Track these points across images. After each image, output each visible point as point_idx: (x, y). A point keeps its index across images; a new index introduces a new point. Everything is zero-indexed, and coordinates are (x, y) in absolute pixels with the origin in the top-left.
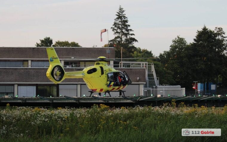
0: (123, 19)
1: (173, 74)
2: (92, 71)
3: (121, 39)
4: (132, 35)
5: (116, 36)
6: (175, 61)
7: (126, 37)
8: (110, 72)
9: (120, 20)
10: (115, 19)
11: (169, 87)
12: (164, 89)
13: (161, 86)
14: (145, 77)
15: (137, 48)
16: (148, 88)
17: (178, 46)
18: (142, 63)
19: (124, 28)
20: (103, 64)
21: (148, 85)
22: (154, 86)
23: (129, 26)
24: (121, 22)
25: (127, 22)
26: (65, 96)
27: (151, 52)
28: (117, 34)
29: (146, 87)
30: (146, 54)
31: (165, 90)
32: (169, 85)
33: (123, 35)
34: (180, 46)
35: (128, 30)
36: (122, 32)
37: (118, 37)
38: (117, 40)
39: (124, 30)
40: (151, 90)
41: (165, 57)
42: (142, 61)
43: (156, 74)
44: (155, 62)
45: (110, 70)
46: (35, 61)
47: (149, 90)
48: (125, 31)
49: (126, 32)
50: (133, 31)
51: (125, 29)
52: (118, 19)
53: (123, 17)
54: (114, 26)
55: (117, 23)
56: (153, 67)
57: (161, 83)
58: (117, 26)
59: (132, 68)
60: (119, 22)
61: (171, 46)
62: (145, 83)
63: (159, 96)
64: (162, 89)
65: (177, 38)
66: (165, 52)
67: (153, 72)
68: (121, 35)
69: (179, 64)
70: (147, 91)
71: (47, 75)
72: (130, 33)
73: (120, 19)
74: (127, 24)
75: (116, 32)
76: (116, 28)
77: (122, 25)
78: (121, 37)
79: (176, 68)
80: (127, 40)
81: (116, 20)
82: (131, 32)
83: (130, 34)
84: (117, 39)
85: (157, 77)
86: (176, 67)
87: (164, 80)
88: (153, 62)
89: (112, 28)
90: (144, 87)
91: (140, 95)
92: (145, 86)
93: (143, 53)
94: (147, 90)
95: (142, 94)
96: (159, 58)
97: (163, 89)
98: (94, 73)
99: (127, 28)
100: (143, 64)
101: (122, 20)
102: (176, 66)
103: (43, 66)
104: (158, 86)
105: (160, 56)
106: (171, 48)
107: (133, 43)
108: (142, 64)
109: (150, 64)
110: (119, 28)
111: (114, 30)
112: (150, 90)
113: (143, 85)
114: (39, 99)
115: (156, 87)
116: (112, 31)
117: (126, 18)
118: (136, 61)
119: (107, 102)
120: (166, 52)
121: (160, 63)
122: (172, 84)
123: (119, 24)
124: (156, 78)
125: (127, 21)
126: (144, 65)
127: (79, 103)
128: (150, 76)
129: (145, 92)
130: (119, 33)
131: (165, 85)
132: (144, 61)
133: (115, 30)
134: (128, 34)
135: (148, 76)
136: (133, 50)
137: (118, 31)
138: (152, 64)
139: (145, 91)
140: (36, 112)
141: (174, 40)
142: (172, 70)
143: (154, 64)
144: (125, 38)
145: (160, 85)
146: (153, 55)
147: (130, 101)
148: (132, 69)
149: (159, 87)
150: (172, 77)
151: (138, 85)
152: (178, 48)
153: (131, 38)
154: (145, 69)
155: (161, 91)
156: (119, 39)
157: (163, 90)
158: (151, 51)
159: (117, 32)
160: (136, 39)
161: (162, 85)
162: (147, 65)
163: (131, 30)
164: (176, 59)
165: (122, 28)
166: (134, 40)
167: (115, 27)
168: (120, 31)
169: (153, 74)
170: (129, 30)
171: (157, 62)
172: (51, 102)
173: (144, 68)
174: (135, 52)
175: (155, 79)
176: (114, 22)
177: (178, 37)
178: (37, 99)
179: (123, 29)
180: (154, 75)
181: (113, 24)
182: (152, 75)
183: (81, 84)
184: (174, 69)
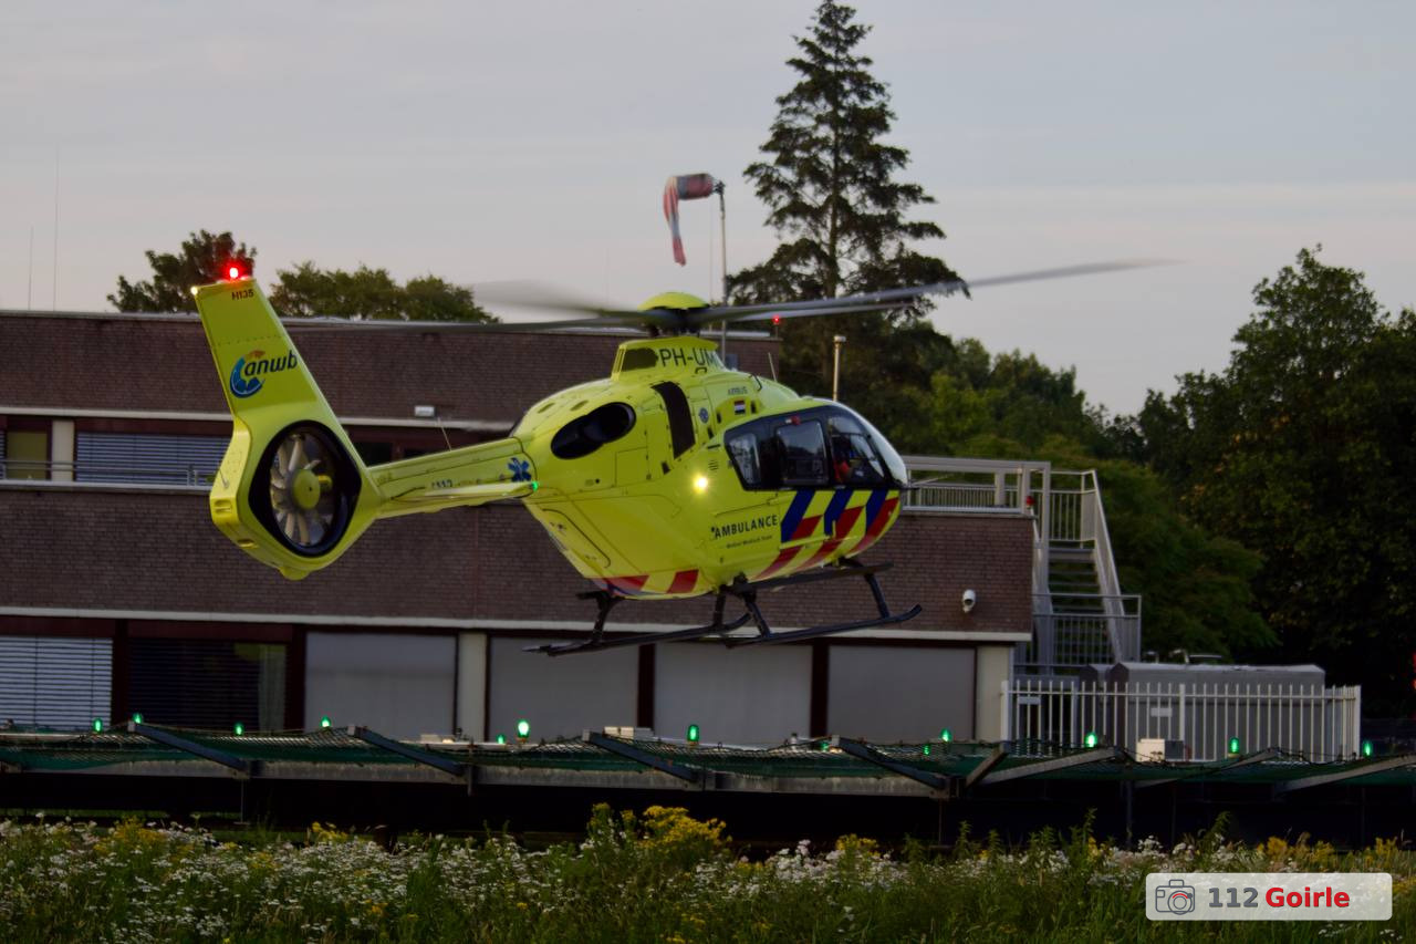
0: (853, 99)
1: (1259, 566)
2: (593, 432)
3: (830, 261)
4: (919, 230)
5: (791, 239)
6: (1278, 458)
7: (874, 247)
8: (749, 417)
9: (822, 106)
10: (782, 101)
11: (1222, 679)
12: (1182, 687)
13: (1156, 666)
14: (1027, 582)
15: (956, 340)
16: (1054, 685)
17: (1304, 337)
18: (999, 468)
19: (854, 174)
20: (680, 357)
21: (1047, 658)
22: (1101, 668)
23: (899, 156)
24: (832, 120)
25: (884, 127)
26: (360, 732)
27: (1068, 379)
28: (799, 221)
29: (1033, 670)
30: (1026, 398)
31: (1188, 703)
32: (1220, 662)
33: (845, 229)
34: (1317, 335)
35: (886, 195)
36: (841, 205)
37: (805, 249)
38: (795, 268)
39: (852, 194)
40: (1074, 693)
41: (1191, 423)
42: (1000, 453)
43: (1120, 562)
44: (1109, 463)
45: (747, 407)
46: (111, 427)
47: (1056, 698)
48: (862, 201)
49: (872, 209)
50: (930, 200)
51: (865, 181)
52: (812, 99)
53: (847, 86)
54: (771, 158)
55: (801, 132)
56: (1093, 502)
57: (1160, 642)
58: (798, 154)
59: (919, 508)
60: (820, 120)
61: (1240, 337)
62: (1027, 637)
63: (1149, 749)
64: (1165, 689)
65: (1298, 270)
66: (1189, 379)
67: (1091, 544)
68: (825, 236)
69: (1308, 485)
70: (1038, 701)
71: (217, 517)
72: (902, 221)
73: (822, 102)
74: (881, 140)
75: (785, 202)
76: (788, 174)
77: (835, 151)
78: (832, 247)
79: (1277, 522)
80: (875, 276)
81: (793, 105)
82: (911, 213)
83: (904, 228)
84: (795, 261)
85: (1123, 591)
86: (1280, 506)
87: (1179, 612)
88: (1092, 460)
89: (752, 170)
90: (1017, 668)
91: (986, 735)
92: (1027, 664)
93: (999, 385)
94: (1045, 698)
95: (999, 726)
96: (1138, 430)
97: (1176, 689)
98: (608, 450)
99: (882, 174)
100: (1011, 479)
101: (837, 106)
102: (1279, 499)
103: (179, 477)
104: (1130, 666)
105: (1144, 415)
106: (1242, 347)
107: (930, 305)
108: (999, 480)
109: (1073, 483)
110: (812, 171)
111: (768, 185)
112: (1067, 699)
113: (1012, 650)
114: (142, 746)
115: (1119, 676)
116: (760, 201)
117: (873, 92)
118: (949, 453)
119: (710, 787)
120: (1202, 385)
121: (1149, 475)
122: (1245, 652)
123: (816, 142)
124: (1114, 598)
125: (879, 119)
126: (1024, 490)
127: (477, 787)
128: (1072, 575)
129: (1022, 714)
130: (815, 214)
131: (1193, 661)
132: (1017, 456)
133: (782, 185)
134: (891, 222)
135: (1052, 577)
136: (922, 360)
137: (807, 201)
138: (1089, 477)
139: (1024, 707)
140: (120, 858)
141: (1269, 286)
142: (1243, 536)
143: (1103, 484)
144: (863, 255)
145: (1150, 659)
146: (1091, 403)
147: (904, 780)
148: (924, 517)
149: (1140, 673)
150: (1252, 597)
151: (968, 654)
152: (1304, 351)
153: (915, 254)
154: (1031, 519)
155: (1158, 712)
156: (810, 268)
157: (1176, 703)
158: (1068, 369)
159: (798, 208)
160: (951, 266)
161: (1164, 659)
162: (1045, 491)
163: (912, 192)
164: (1282, 441)
165: (842, 169)
166: (937, 274)
167: (782, 162)
168: (821, 200)
169: (1091, 566)
170: (894, 189)
171: (1123, 463)
172: (242, 776)
173: (1023, 509)
174: (940, 379)
175: (1107, 604)
176: (772, 122)
177: (1309, 265)
178: (126, 745)
179: (843, 186)
180: (1100, 568)
181: (768, 137)
182: (1086, 573)
183: (491, 634)
184: (1260, 524)
